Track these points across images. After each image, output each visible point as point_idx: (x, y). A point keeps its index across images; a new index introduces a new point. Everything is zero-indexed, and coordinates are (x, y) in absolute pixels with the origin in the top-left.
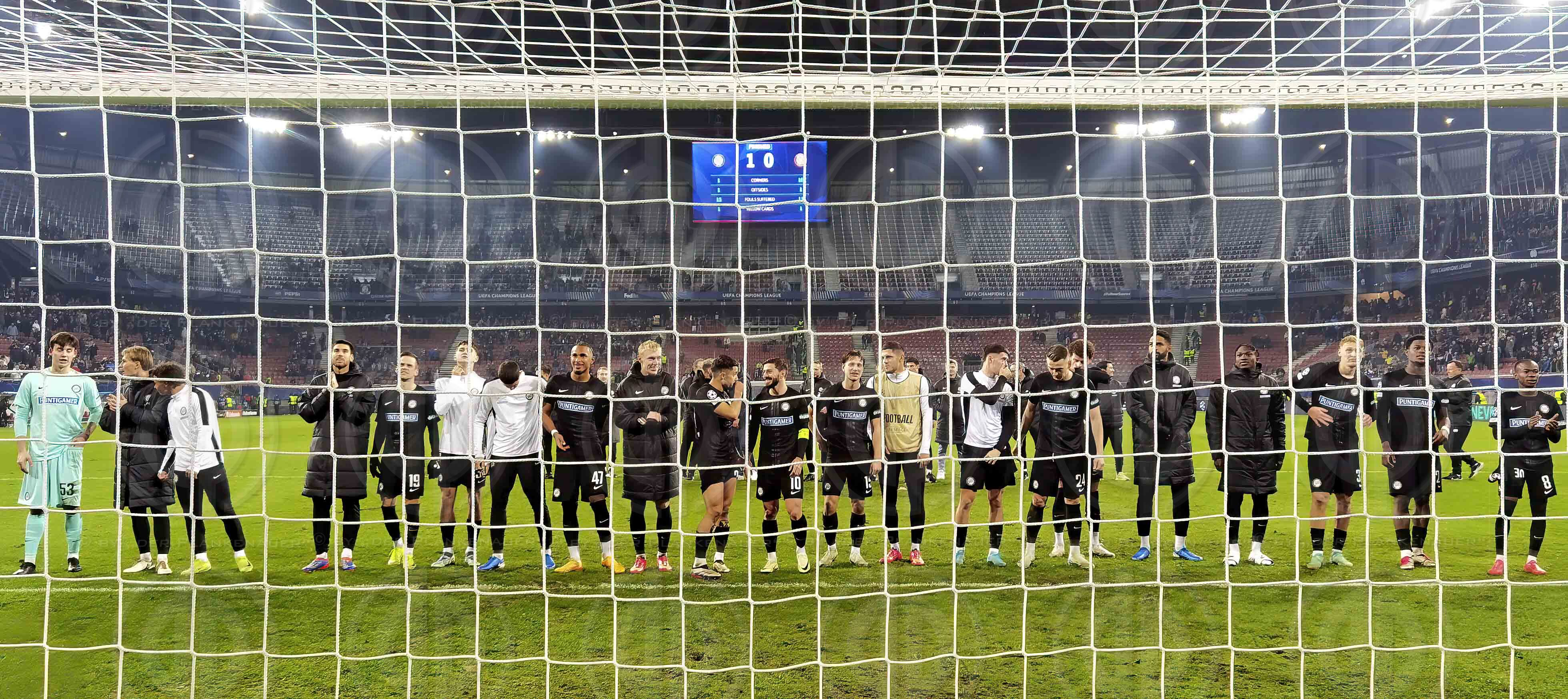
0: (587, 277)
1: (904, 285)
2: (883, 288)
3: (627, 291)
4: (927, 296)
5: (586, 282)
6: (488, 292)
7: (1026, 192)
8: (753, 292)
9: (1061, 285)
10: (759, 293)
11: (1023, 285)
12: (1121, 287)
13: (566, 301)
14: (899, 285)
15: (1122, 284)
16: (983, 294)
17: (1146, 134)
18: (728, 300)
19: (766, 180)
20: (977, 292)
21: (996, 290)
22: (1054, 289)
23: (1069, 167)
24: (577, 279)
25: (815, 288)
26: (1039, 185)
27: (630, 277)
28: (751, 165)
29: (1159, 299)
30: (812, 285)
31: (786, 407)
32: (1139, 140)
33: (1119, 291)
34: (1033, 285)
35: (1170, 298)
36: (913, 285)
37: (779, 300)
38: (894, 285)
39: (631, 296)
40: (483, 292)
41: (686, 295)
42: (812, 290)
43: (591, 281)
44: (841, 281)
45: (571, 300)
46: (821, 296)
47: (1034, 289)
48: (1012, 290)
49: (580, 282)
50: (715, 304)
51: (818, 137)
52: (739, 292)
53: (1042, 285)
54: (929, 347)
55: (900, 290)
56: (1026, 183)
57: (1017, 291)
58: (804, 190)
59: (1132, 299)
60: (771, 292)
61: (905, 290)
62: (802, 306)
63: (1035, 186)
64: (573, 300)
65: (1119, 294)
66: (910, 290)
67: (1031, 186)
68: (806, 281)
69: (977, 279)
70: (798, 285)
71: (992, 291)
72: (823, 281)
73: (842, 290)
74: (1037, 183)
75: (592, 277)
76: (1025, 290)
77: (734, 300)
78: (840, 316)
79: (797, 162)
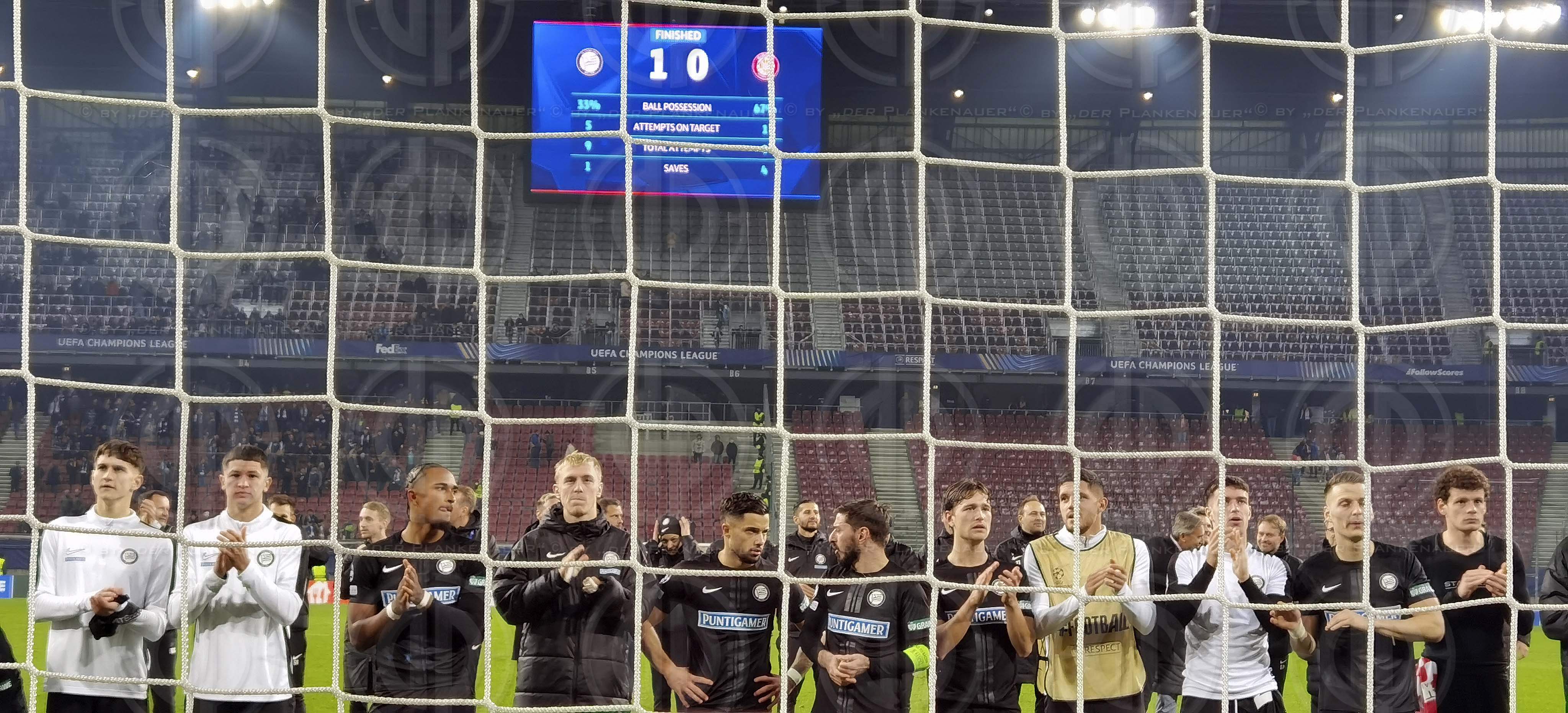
0: (296, 306)
1: (981, 341)
2: (936, 346)
3: (383, 339)
4: (1029, 364)
5: (294, 316)
6: (78, 335)
7: (1243, 148)
8: (656, 347)
9: (1316, 350)
10: (668, 350)
11: (1235, 347)
12: (1444, 358)
13: (246, 357)
14: (971, 341)
15: (1446, 352)
16: (1149, 365)
17: (1500, 33)
18: (603, 363)
19: (708, 108)
20: (1136, 361)
21: (1177, 358)
22: (1299, 359)
23: (1337, 98)
24: (274, 310)
25: (792, 341)
26: (1271, 135)
27: (389, 309)
28: (659, 74)
29: (1520, 384)
30: (786, 337)
31: (877, 598)
32: (1482, 47)
33: (1439, 365)
34: (1255, 348)
35: (1548, 384)
36: (1001, 342)
37: (713, 365)
38: (960, 341)
39: (391, 350)
40: (69, 334)
41: (512, 349)
42: (786, 347)
43: (303, 316)
44: (848, 329)
45: (258, 357)
46: (806, 360)
47: (1259, 358)
48: (1210, 358)
49: (280, 317)
50: (574, 371)
51: (803, 16)
52: (625, 345)
53: (1276, 348)
54: (1033, 476)
55: (973, 351)
56: (1243, 129)
57: (1222, 360)
58: (771, 130)
59: (1468, 383)
60: (697, 348)
61: (983, 352)
62: (761, 381)
63: (1262, 135)
64: (264, 357)
65: (1440, 372)
66: (994, 352)
67: (1253, 135)
68: (773, 326)
69: (1136, 332)
70: (754, 336)
71: (1168, 358)
72: (808, 327)
73: (849, 347)
74: (1266, 129)
75: (305, 306)
76: (1238, 358)
77: (616, 363)
78: (841, 404)
79: (756, 71)
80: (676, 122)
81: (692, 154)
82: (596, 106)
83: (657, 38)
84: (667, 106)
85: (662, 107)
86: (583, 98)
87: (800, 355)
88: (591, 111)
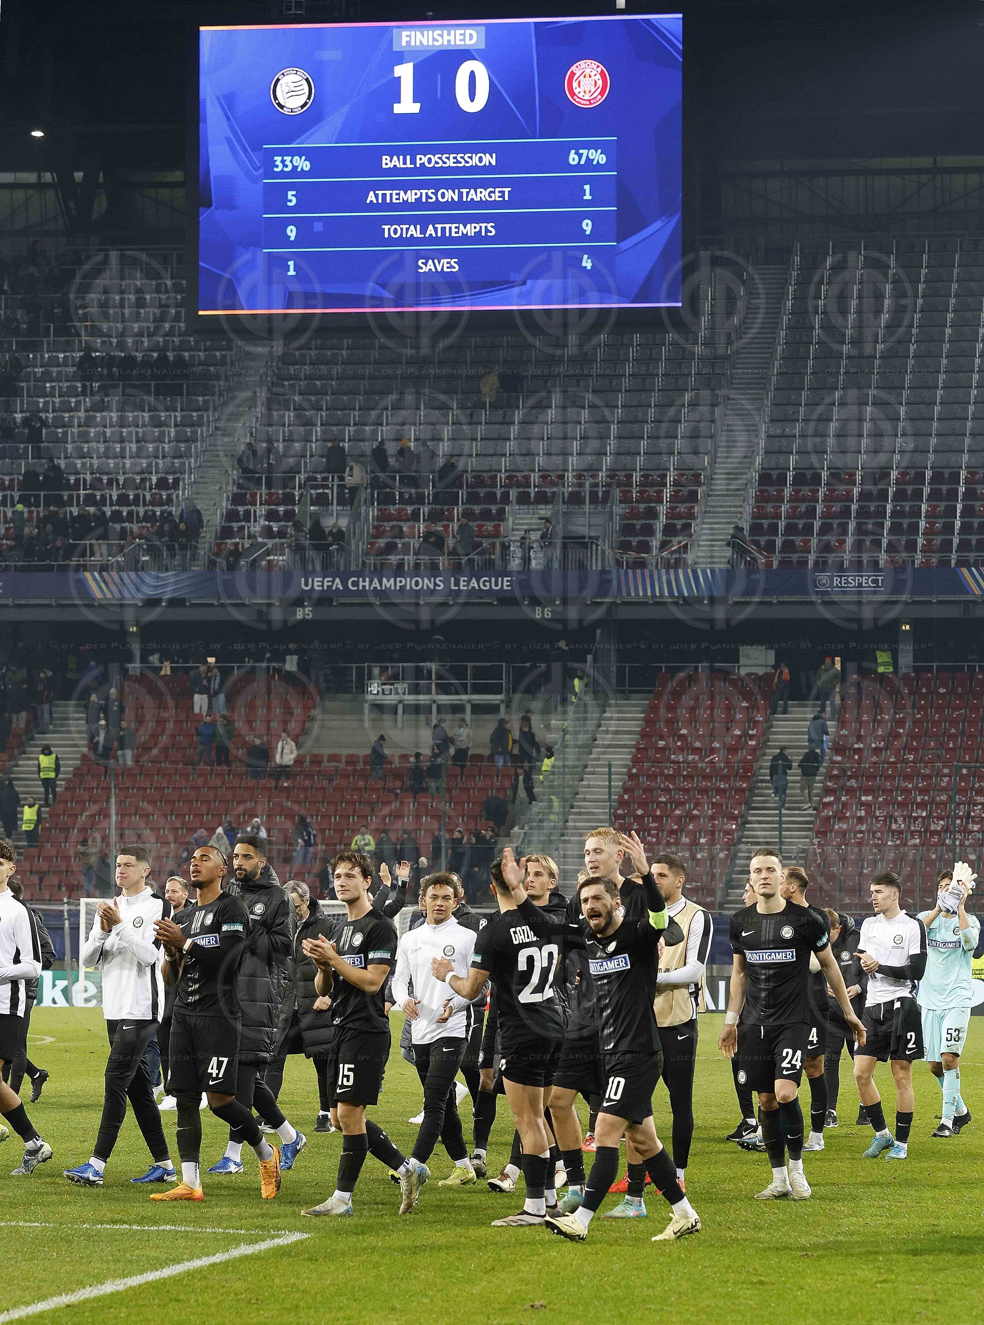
28: (407, 104)
37: (503, 599)
77: (342, 600)
78: (742, 660)
79: (573, 94)
80: (437, 186)
81: (465, 239)
82: (304, 164)
83: (404, 44)
84: (422, 159)
85: (413, 161)
86: (283, 153)
87: (651, 577)
88: (295, 172)
